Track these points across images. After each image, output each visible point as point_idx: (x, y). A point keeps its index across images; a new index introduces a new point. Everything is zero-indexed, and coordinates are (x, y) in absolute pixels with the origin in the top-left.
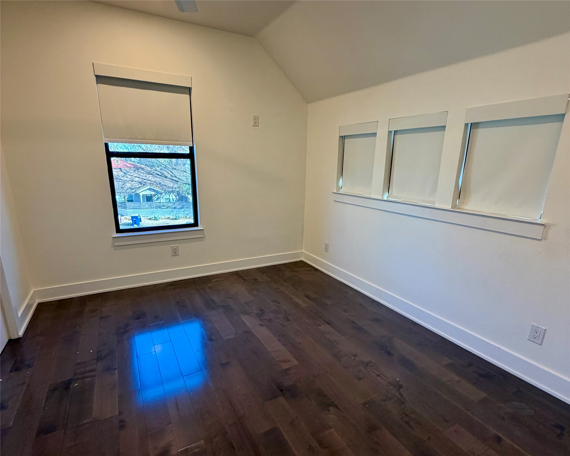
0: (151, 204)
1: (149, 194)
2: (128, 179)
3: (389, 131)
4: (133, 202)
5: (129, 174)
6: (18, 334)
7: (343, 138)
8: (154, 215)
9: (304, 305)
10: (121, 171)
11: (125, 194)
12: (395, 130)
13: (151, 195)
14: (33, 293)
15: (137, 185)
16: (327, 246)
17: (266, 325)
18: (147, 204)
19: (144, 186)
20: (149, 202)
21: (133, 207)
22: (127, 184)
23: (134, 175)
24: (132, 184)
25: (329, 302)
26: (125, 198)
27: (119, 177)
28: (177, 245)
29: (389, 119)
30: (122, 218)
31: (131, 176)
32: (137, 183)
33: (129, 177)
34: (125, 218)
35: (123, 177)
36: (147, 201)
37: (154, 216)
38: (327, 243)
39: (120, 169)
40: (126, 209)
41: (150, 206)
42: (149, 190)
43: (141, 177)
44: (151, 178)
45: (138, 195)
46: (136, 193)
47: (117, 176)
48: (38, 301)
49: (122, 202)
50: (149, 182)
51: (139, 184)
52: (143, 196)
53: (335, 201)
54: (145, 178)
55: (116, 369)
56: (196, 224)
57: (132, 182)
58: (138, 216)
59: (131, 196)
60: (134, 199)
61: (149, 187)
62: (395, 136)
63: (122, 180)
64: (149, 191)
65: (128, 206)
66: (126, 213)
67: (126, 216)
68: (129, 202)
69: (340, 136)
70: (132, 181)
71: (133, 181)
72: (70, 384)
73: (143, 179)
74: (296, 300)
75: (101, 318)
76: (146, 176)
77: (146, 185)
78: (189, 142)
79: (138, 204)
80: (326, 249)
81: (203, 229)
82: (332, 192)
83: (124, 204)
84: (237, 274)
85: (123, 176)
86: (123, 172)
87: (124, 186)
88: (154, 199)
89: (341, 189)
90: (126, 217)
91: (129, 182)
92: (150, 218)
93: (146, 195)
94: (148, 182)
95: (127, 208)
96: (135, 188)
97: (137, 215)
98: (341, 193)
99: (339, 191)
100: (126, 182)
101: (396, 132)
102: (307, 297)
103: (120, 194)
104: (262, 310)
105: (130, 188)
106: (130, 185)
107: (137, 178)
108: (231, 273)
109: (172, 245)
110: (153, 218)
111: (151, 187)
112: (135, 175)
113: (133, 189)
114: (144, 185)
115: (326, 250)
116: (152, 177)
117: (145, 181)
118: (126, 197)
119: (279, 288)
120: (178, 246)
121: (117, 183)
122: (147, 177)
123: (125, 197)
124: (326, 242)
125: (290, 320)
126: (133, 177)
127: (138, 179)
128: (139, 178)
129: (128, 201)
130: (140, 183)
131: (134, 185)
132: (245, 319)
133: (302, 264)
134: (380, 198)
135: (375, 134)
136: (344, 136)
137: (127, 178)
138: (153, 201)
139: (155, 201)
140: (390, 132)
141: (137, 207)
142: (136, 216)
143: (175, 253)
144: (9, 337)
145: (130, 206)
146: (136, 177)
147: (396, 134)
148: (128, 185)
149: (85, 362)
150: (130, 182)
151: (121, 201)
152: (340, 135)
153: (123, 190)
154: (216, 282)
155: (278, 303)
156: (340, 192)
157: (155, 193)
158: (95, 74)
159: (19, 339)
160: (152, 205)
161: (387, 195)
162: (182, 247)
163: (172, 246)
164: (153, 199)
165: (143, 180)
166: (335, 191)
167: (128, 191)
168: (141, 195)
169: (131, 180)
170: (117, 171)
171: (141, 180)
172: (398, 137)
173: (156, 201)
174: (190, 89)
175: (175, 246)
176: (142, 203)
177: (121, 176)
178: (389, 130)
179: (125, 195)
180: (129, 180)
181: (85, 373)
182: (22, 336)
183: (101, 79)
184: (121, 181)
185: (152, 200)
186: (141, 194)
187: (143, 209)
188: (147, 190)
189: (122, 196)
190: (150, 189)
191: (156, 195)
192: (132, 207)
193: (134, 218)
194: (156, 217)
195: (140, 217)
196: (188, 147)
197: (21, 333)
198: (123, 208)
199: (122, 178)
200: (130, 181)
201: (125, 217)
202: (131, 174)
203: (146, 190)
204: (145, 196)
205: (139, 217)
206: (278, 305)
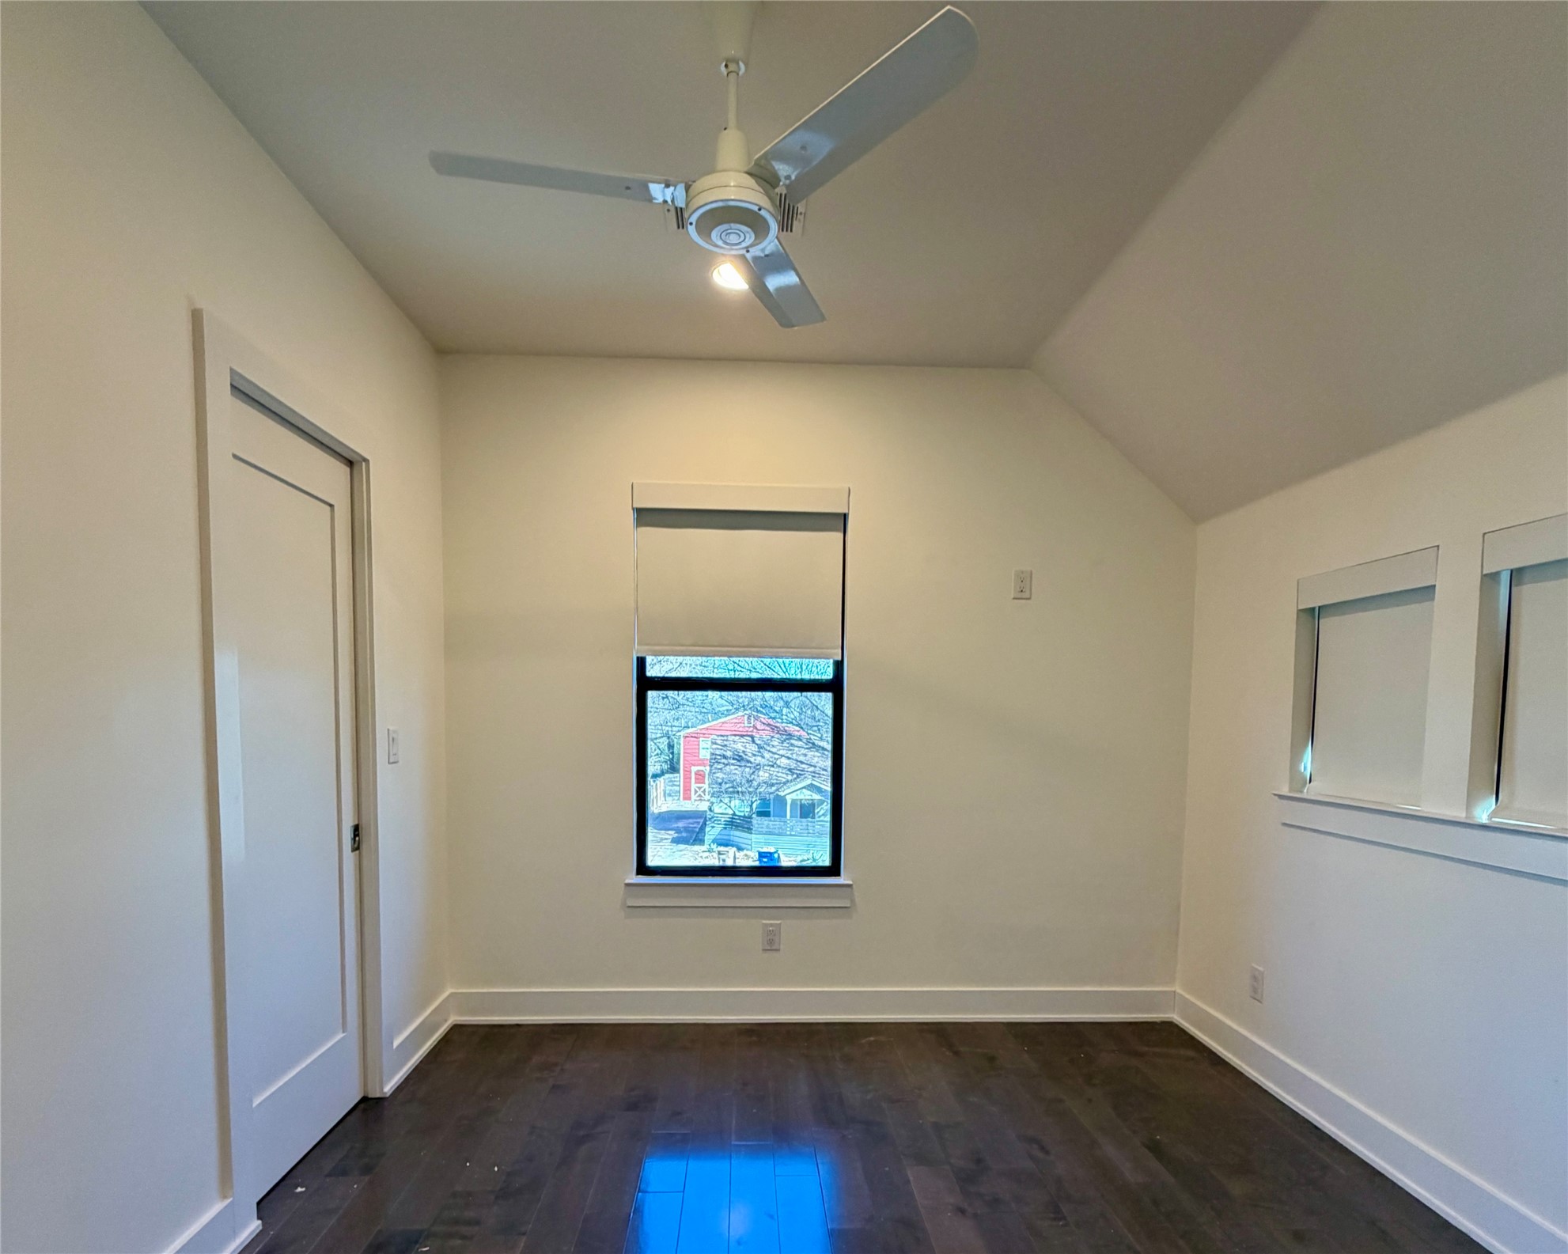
0: (807, 825)
1: (806, 800)
2: (763, 760)
3: (1486, 575)
4: (769, 816)
5: (768, 748)
6: (382, 1088)
7: (1312, 615)
8: (812, 852)
9: (1130, 1174)
10: (753, 742)
11: (752, 797)
12: (1512, 567)
13: (810, 802)
14: (449, 996)
15: (784, 776)
16: (1256, 979)
17: (975, 1215)
18: (800, 824)
19: (798, 780)
20: (803, 820)
21: (767, 830)
22: (761, 773)
23: (778, 752)
24: (771, 772)
25: (1237, 1188)
26: (751, 806)
27: (746, 755)
28: (779, 922)
29: (1485, 534)
30: (737, 855)
31: (771, 755)
32: (784, 771)
33: (767, 755)
34: (746, 855)
35: (755, 755)
36: (801, 817)
37: (810, 856)
38: (1257, 969)
39: (752, 737)
40: (751, 833)
41: (804, 829)
42: (808, 790)
43: (794, 756)
44: (816, 759)
45: (781, 801)
46: (777, 795)
47: (741, 754)
48: (454, 1019)
49: (744, 817)
50: (812, 769)
51: (787, 774)
52: (794, 802)
53: (1285, 824)
54: (802, 758)
55: (524, 1234)
56: (834, 870)
57: (772, 769)
58: (775, 852)
59: (765, 802)
60: (771, 810)
61: (809, 782)
62: (1514, 589)
63: (751, 763)
64: (809, 793)
65: (756, 826)
66: (749, 842)
67: (747, 850)
68: (761, 816)
69: (1300, 611)
70: (773, 766)
71: (775, 766)
72: (416, 1242)
73: (797, 761)
74: (1109, 1150)
75: (554, 1087)
76: (805, 755)
77: (803, 777)
78: (835, 649)
79: (778, 823)
80: (1255, 990)
81: (850, 882)
82: (1275, 795)
83: (747, 821)
84: (940, 1033)
85: (754, 753)
86: (757, 744)
87: (753, 776)
88: (818, 812)
89: (1308, 785)
90: (749, 853)
91: (766, 768)
92: (801, 859)
93: (801, 800)
94: (809, 770)
95: (753, 832)
96: (777, 783)
97: (772, 850)
98: (1309, 797)
99: (1302, 792)
100: (758, 767)
101: (1517, 575)
102: (1155, 1148)
103: (743, 795)
104: (979, 1161)
105: (764, 783)
106: (767, 775)
107: (784, 760)
108: (925, 1027)
109: (765, 919)
110: (808, 859)
111: (814, 783)
112: (781, 752)
113: (773, 785)
114: (799, 776)
115: (1256, 994)
116: (819, 757)
117: (804, 766)
118: (754, 806)
119: (1061, 1101)
120: (780, 924)
121: (740, 769)
122: (807, 758)
123: (752, 803)
124: (1254, 965)
125: (1064, 1218)
126: (776, 756)
127: (788, 761)
128: (789, 758)
129: (761, 814)
130: (790, 770)
131: (776, 776)
132: (915, 1175)
133: (1170, 1033)
134: (1460, 815)
135: (1427, 592)
136: (1319, 607)
137: (763, 757)
138: (817, 816)
139: (819, 817)
140: (1490, 579)
141: (777, 831)
142: (770, 853)
143: (771, 943)
144: (364, 1091)
145: (761, 826)
146: (782, 756)
147: (1519, 584)
148: (763, 775)
149: (469, 1194)
150: (768, 768)
151: (742, 814)
152: (1300, 608)
153: (750, 787)
154: (870, 1043)
155: (1043, 1148)
156: (1305, 795)
157: (820, 798)
158: (635, 506)
159: (380, 1100)
160: (809, 828)
161: (1494, 806)
162: (791, 929)
163: (764, 922)
164: (816, 811)
165: (799, 763)
166: (1285, 791)
167: (762, 790)
168: (789, 802)
169: (771, 763)
170: (743, 743)
171: (793, 765)
172: (1528, 592)
173: (822, 818)
174: (845, 516)
175: (772, 925)
176: (789, 822)
177: (750, 755)
178: (1485, 572)
179: (754, 800)
180: (766, 763)
181: (456, 1222)
182: (388, 1095)
183: (646, 516)
184: (749, 765)
185: (814, 815)
186: (789, 799)
187: (791, 835)
188: (804, 790)
189: (745, 802)
190: (811, 787)
191: (822, 804)
192: (764, 830)
193: (765, 857)
194: (817, 858)
195: (779, 857)
196: (831, 661)
197: (388, 1088)
198: (745, 832)
199: (752, 760)
200: (769, 765)
201: (745, 852)
202: (774, 750)
203: (803, 788)
204: (797, 804)
205: (776, 856)
206: (1040, 1155)
